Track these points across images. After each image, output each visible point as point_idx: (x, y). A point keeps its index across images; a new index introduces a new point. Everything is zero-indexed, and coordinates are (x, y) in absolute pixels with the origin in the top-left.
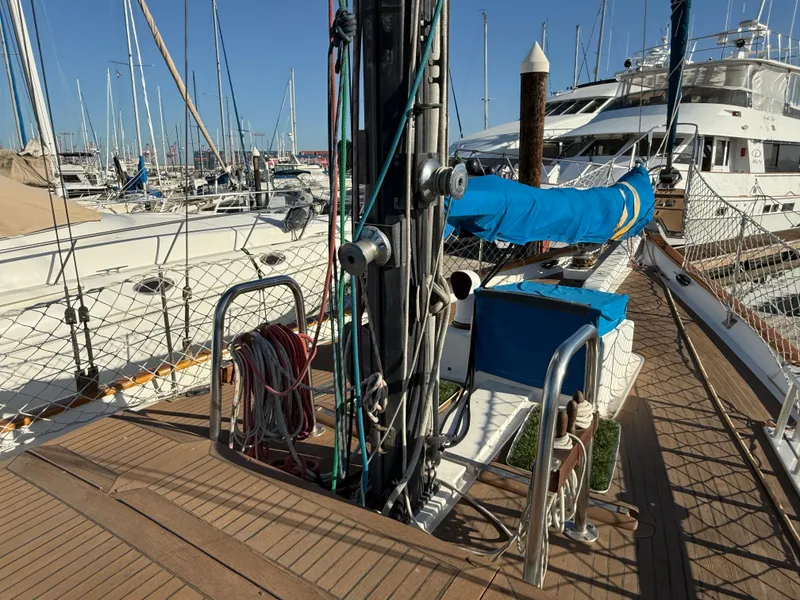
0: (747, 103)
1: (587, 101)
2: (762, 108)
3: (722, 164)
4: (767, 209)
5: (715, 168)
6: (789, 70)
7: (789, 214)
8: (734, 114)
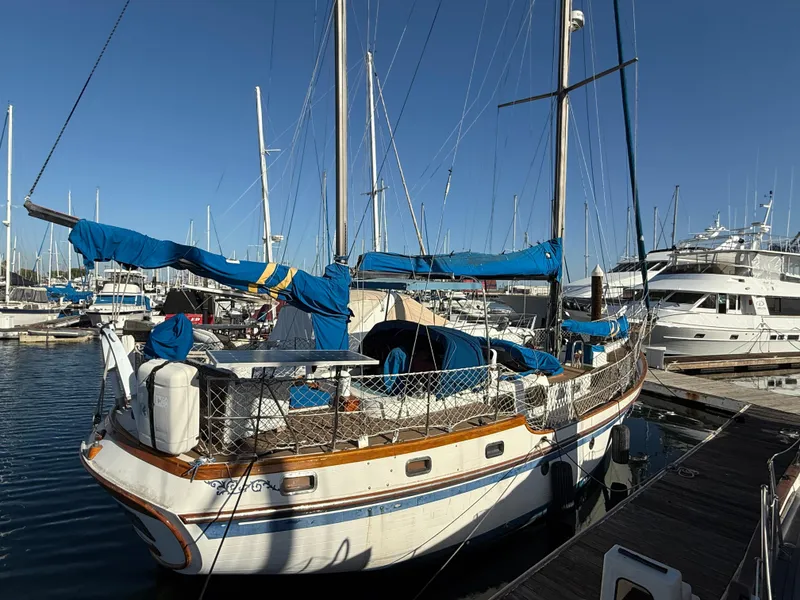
0: (750, 274)
1: (655, 263)
2: (761, 277)
3: (734, 308)
4: (773, 337)
5: (729, 311)
6: (782, 255)
7: (794, 342)
8: (740, 280)
